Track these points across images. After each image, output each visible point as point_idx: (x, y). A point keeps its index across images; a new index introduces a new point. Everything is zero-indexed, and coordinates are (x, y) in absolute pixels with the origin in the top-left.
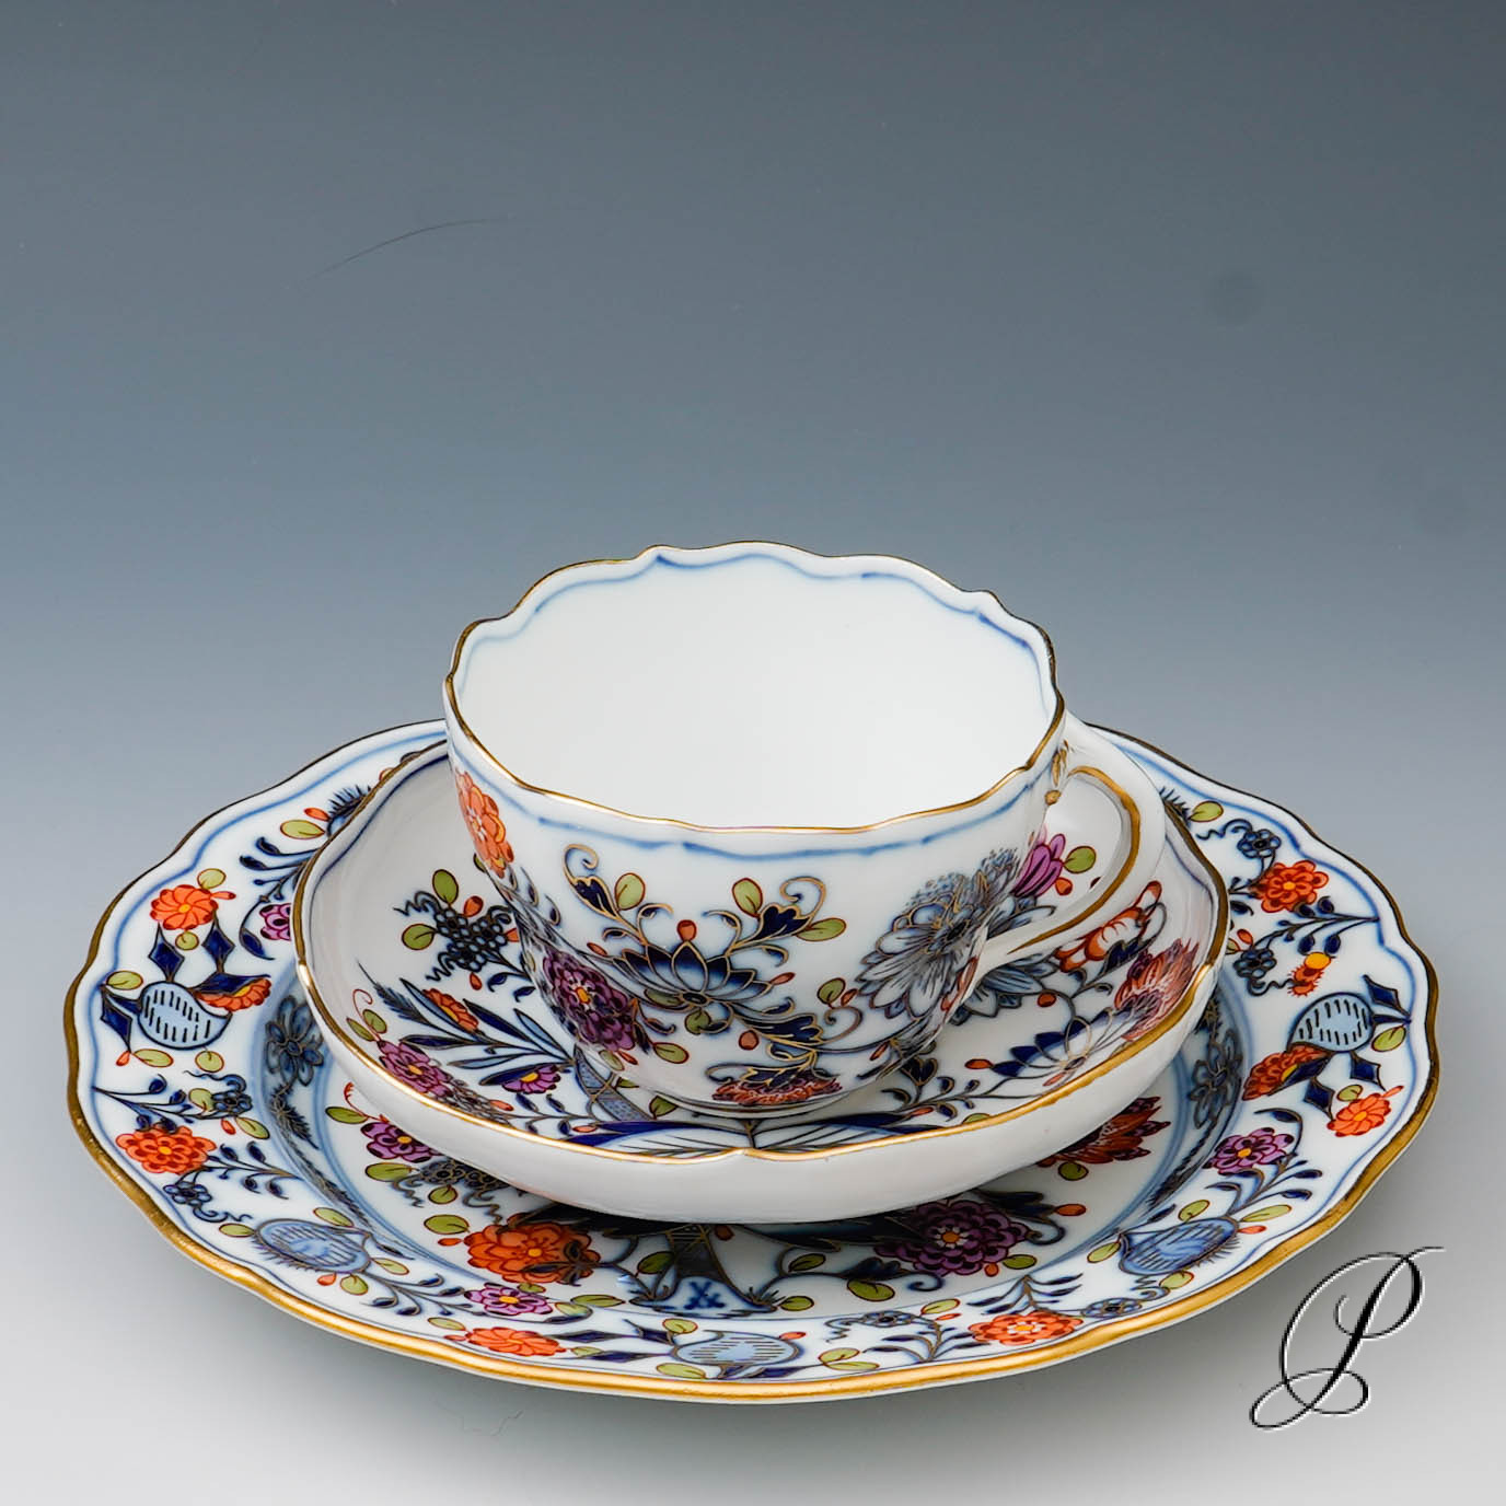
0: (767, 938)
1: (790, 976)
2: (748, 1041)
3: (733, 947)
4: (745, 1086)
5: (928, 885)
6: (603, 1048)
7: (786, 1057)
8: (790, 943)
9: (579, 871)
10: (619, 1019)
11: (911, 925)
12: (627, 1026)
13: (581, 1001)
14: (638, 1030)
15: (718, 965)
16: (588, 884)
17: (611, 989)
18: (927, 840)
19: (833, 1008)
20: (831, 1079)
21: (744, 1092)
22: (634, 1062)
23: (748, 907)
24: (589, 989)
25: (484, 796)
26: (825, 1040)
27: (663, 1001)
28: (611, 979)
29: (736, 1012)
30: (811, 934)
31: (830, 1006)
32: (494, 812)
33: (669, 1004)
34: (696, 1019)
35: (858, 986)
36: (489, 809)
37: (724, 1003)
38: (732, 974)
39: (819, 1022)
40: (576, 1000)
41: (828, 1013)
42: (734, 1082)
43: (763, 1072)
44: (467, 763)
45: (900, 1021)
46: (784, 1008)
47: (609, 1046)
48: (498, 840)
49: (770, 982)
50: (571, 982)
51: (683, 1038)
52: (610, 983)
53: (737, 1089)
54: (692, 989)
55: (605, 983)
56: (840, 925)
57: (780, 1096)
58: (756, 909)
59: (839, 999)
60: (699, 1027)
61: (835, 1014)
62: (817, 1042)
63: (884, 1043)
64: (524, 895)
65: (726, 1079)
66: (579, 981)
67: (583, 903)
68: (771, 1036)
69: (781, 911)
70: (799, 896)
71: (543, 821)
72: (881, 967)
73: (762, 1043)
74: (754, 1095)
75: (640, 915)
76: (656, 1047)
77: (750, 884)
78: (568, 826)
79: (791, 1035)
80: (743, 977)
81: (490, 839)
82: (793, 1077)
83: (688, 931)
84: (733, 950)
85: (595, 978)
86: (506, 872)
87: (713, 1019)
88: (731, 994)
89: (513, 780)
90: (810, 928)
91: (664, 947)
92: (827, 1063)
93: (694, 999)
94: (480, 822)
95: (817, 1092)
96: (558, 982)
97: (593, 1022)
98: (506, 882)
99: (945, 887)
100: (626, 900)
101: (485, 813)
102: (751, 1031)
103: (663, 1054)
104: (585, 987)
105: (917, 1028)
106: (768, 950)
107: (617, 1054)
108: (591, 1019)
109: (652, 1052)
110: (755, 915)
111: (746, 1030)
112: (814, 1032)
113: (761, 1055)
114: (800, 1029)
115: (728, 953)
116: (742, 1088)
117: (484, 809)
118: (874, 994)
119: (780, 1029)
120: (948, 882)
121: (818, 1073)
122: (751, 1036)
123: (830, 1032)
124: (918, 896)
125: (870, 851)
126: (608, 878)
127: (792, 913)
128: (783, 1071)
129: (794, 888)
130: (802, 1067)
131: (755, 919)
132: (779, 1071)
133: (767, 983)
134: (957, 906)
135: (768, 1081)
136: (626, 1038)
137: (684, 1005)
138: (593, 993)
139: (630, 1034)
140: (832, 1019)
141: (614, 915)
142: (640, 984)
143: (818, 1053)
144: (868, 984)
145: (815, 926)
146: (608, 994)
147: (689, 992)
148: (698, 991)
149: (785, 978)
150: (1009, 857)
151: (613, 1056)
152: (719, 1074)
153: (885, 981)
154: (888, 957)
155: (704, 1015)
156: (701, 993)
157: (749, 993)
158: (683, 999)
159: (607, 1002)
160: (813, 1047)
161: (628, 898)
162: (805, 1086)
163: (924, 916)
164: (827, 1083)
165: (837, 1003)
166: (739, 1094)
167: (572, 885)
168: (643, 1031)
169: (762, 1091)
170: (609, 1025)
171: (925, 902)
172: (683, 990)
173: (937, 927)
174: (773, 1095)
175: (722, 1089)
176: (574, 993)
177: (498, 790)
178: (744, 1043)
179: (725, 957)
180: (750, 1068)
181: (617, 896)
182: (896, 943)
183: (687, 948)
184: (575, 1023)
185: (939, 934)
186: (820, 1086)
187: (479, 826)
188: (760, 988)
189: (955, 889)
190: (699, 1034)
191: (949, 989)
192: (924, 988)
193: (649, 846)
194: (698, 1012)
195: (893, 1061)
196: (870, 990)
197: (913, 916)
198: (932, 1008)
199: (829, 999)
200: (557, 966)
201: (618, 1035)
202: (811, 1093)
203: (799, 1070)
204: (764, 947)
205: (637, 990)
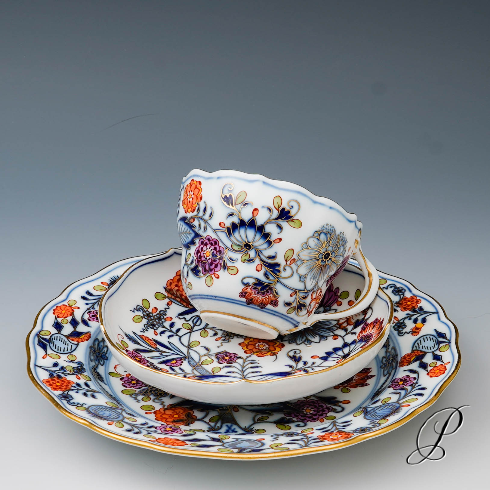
0: (279, 220)
1: (280, 240)
2: (259, 268)
3: (267, 222)
4: (252, 288)
5: (327, 225)
6: (209, 275)
7: (268, 278)
8: (284, 224)
9: (226, 192)
10: (219, 258)
11: (318, 238)
12: (221, 261)
13: (206, 256)
14: (224, 262)
15: (261, 229)
16: (228, 196)
17: (220, 247)
19: (287, 264)
20: (277, 297)
21: (250, 292)
22: (218, 277)
23: (277, 207)
25: (197, 182)
26: (281, 276)
27: (237, 248)
28: (221, 240)
29: (259, 255)
30: (292, 223)
31: (286, 263)
32: (200, 186)
33: (238, 250)
34: (245, 256)
35: (296, 258)
36: (198, 185)
37: (256, 250)
38: (264, 233)
39: (281, 269)
40: (204, 257)
41: (285, 265)
42: (249, 286)
43: (259, 284)
44: (194, 175)
45: (302, 286)
46: (273, 257)
47: (211, 273)
48: (197, 196)
49: (274, 241)
50: (205, 251)
51: (239, 265)
52: (220, 244)
53: (249, 290)
56: (300, 224)
57: (261, 298)
58: (279, 207)
59: (290, 261)
60: (245, 260)
61: (287, 268)
63: (295, 291)
64: (201, 213)
65: (247, 284)
66: (208, 248)
67: (224, 204)
68: (267, 269)
69: (286, 210)
70: (292, 207)
71: (219, 178)
72: (305, 252)
73: (263, 270)
74: (253, 295)
75: (242, 206)
76: (228, 268)
77: (279, 198)
79: (272, 270)
80: (266, 236)
81: (195, 198)
82: (268, 288)
83: (256, 212)
85: (215, 243)
86: (197, 208)
87: (251, 257)
88: (260, 245)
89: (209, 173)
90: (292, 221)
91: (246, 219)
92: (279, 288)
93: (247, 247)
94: (192, 193)
95: (271, 303)
96: (199, 253)
97: (208, 264)
98: (195, 213)
99: (331, 230)
101: (196, 188)
102: (261, 264)
103: (230, 270)
104: (210, 250)
105: (304, 295)
106: (278, 225)
107: (213, 276)
108: (208, 262)
109: (226, 270)
110: (278, 210)
111: (259, 263)
112: (279, 271)
113: (261, 276)
114: (275, 268)
117: (196, 186)
118: (298, 266)
119: (270, 266)
121: (275, 291)
122: (260, 266)
123: (283, 274)
124: (324, 227)
126: (235, 193)
127: (289, 212)
128: (266, 284)
129: (292, 203)
132: (264, 284)
133: (272, 241)
134: (331, 242)
135: (260, 288)
136: (219, 266)
137: (243, 250)
138: (212, 251)
139: (220, 264)
140: (285, 269)
141: (233, 206)
142: (231, 241)
143: (278, 281)
144: (299, 259)
145: (293, 221)
146: (218, 250)
147: (247, 243)
148: (250, 243)
149: (278, 241)
150: (346, 243)
151: (211, 277)
152: (246, 281)
153: (303, 262)
154: (309, 248)
155: (248, 255)
156: (250, 244)
157: (266, 246)
158: (243, 247)
159: (217, 253)
160: (277, 277)
161: (240, 200)
162: (269, 296)
163: (323, 237)
164: (275, 299)
165: (288, 263)
166: (248, 293)
167: (222, 197)
168: (226, 262)
169: (256, 292)
170: (214, 263)
171: (325, 231)
172: (246, 242)
173: (324, 245)
174: (259, 296)
175: (244, 289)
176: (204, 255)
177: (204, 177)
178: (257, 269)
179: (264, 225)
180: (256, 280)
181: (236, 200)
182: (312, 243)
183: (253, 220)
184: (200, 269)
185: (323, 250)
186: (273, 299)
187: (191, 196)
188: (270, 243)
189: (332, 234)
190: (244, 262)
191: (315, 290)
192: (311, 279)
193: (252, 181)
194: (247, 253)
195: (294, 305)
196: (299, 263)
197: (320, 234)
198: (309, 291)
199: (287, 259)
200: (202, 246)
201: (216, 266)
202: (270, 301)
203: (270, 286)
204: (277, 223)
205: (229, 244)
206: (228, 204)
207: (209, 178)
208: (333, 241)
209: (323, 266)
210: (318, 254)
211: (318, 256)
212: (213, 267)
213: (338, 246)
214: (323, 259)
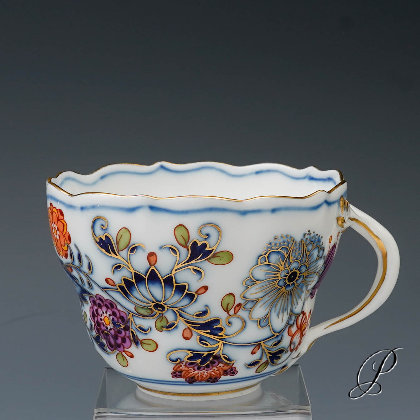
0: (193, 262)
1: (206, 288)
2: (187, 334)
3: (176, 267)
4: (187, 364)
5: (275, 238)
6: (118, 352)
7: (207, 345)
8: (205, 265)
9: (100, 233)
10: (124, 329)
12: (127, 332)
13: (106, 324)
14: (132, 332)
15: (169, 281)
16: (104, 239)
17: (119, 311)
18: (274, 211)
19: (230, 315)
20: (231, 362)
21: (186, 369)
22: (132, 356)
23: (182, 241)
24: (110, 315)
25: (57, 210)
26: (226, 335)
27: (144, 312)
28: (118, 303)
29: (181, 316)
30: (215, 260)
31: (228, 314)
32: (62, 218)
33: (147, 314)
34: (160, 322)
35: (242, 302)
36: (60, 217)
37: (175, 309)
39: (223, 324)
40: (104, 325)
41: (227, 318)
42: (181, 362)
43: (196, 356)
44: (53, 198)
45: (265, 333)
46: (205, 313)
47: (119, 349)
48: (64, 233)
49: (196, 292)
50: (102, 315)
51: (155, 335)
52: (119, 308)
53: (183, 367)
54: (157, 301)
55: (116, 308)
56: (229, 257)
57: (206, 373)
58: (187, 242)
59: (233, 310)
60: (162, 327)
61: (232, 320)
62: (222, 336)
63: (258, 345)
64: (77, 262)
65: (177, 360)
66: (105, 312)
67: (102, 252)
68: (201, 332)
69: (199, 244)
70: (208, 235)
71: (82, 208)
73: (194, 335)
74: (193, 372)
75: (129, 253)
76: (142, 343)
77: (183, 227)
78: (94, 207)
79: (209, 331)
80: (181, 289)
81: (61, 236)
82: (211, 358)
83: (152, 259)
84: (176, 270)
85: (111, 305)
86: (69, 252)
87: (169, 320)
88: (176, 302)
89: (69, 195)
90: (214, 256)
91: (141, 271)
92: (230, 351)
93: (159, 308)
95: (226, 373)
96: (96, 318)
97: (112, 336)
98: (69, 260)
99: (284, 242)
100: (122, 244)
101: (59, 220)
102: (189, 328)
103: (145, 346)
104: (108, 315)
105: (275, 341)
106: (194, 270)
107: (124, 353)
108: (111, 334)
109: (140, 346)
110: (186, 247)
111: (186, 327)
112: (221, 329)
113: (194, 343)
114: (212, 327)
115: (173, 272)
117: (58, 218)
118: (250, 310)
119: (203, 326)
120: (286, 239)
121: (225, 358)
122: (188, 330)
123: (229, 330)
124: (270, 244)
125: (244, 213)
126: (113, 233)
127: (204, 245)
128: (206, 354)
129: (207, 230)
130: (216, 352)
131: (186, 249)
132: (204, 354)
133: (194, 293)
134: (291, 258)
135: (199, 361)
136: (127, 340)
137: (154, 313)
138: (111, 317)
139: (129, 337)
140: (230, 323)
141: (117, 255)
142: (133, 303)
143: (223, 343)
144: (247, 301)
145: (217, 255)
146: (118, 315)
147: (157, 303)
148: (160, 302)
149: (203, 290)
151: (123, 355)
152: (174, 356)
153: (256, 301)
154: (257, 282)
155: (164, 319)
156: (162, 303)
157: (186, 301)
158: (153, 309)
159: (118, 320)
160: (221, 339)
162: (218, 366)
163: (274, 258)
164: (229, 366)
165: (232, 312)
166: (184, 372)
167: (97, 242)
168: (135, 334)
169: (196, 368)
170: (119, 335)
171: (274, 249)
172: (154, 302)
173: (282, 268)
174: (202, 372)
175: (175, 368)
176: (103, 321)
177: (63, 203)
178: (185, 336)
179: (172, 275)
180: (189, 352)
181: (118, 243)
182: (260, 273)
183: (153, 270)
184: (104, 342)
185: (283, 274)
186: (226, 368)
187: (57, 231)
188: (191, 297)
189: (290, 245)
190: (162, 331)
191: (291, 322)
192: (278, 315)
193: (132, 210)
194: (161, 317)
195: (264, 360)
196: (249, 306)
197: (268, 256)
198: (283, 330)
199: (227, 308)
200: (95, 308)
201: (124, 340)
202: (222, 372)
203: (214, 354)
204: (191, 267)
205: (131, 307)
206: (109, 252)
207: (70, 207)
208: (294, 254)
209: (293, 290)
210: (277, 283)
211: (277, 285)
212: (119, 341)
213: (308, 254)
214: (288, 283)
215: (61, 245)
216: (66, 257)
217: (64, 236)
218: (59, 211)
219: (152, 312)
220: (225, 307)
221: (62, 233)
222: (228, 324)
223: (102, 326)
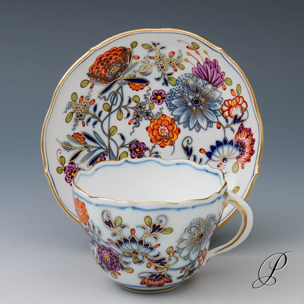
0: (153, 233)
1: (159, 245)
2: (149, 265)
3: (145, 236)
4: (148, 279)
5: (194, 220)
6: (112, 272)
7: (158, 270)
8: (159, 234)
9: (106, 218)
10: (116, 262)
11: (190, 232)
12: (118, 263)
14: (121, 264)
15: (141, 242)
16: (108, 221)
17: (114, 253)
18: (193, 207)
19: (170, 256)
20: (170, 278)
21: (148, 281)
22: (120, 274)
23: (148, 224)
24: (108, 254)
25: (82, 202)
26: (168, 265)
27: (127, 255)
28: (113, 249)
29: (146, 257)
30: (165, 232)
31: (169, 255)
32: (84, 206)
33: (129, 256)
34: (135, 259)
35: (176, 250)
36: (83, 206)
37: (143, 254)
38: (145, 244)
39: (167, 260)
40: (105, 259)
41: (169, 257)
42: (145, 278)
43: (153, 275)
44: (78, 195)
45: (187, 262)
46: (158, 255)
47: (113, 270)
48: (85, 214)
49: (154, 247)
50: (104, 254)
51: (132, 266)
52: (114, 251)
54: (134, 250)
55: (112, 252)
56: (171, 230)
57: (157, 282)
58: (150, 224)
59: (172, 253)
60: (136, 262)
61: (171, 258)
62: (166, 266)
63: (183, 268)
64: (92, 228)
65: (143, 277)
66: (106, 252)
67: (106, 227)
68: (156, 264)
69: (157, 225)
70: (161, 221)
71: (96, 205)
72: (182, 244)
73: (152, 266)
74: (151, 282)
75: (121, 228)
76: (125, 269)
77: (149, 217)
78: (103, 205)
79: (160, 264)
80: (147, 245)
81: (83, 215)
82: (160, 276)
83: (133, 232)
84: (145, 237)
85: (110, 250)
86: (87, 223)
87: (140, 259)
88: (144, 251)
89: (89, 196)
90: (164, 230)
91: (127, 237)
92: (170, 273)
93: (135, 253)
94: (81, 210)
95: (167, 282)
96: (100, 255)
97: (109, 264)
98: (87, 226)
99: (198, 221)
101: (82, 207)
103: (127, 271)
104: (107, 254)
105: (192, 265)
106: (154, 237)
107: (115, 273)
108: (109, 263)
109: (124, 270)
110: (150, 226)
111: (148, 262)
112: (166, 263)
113: (152, 270)
114: (161, 262)
115: (143, 238)
116: (147, 280)
117: (82, 206)
118: (180, 253)
119: (157, 262)
121: (167, 276)
122: (149, 263)
123: (170, 263)
124: (191, 223)
125: (179, 209)
126: (113, 219)
127: (159, 226)
128: (158, 274)
129: (160, 219)
130: (163, 274)
131: (150, 228)
132: (157, 275)
133: (153, 247)
134: (201, 228)
135: (154, 278)
136: (118, 267)
137: (132, 256)
139: (119, 266)
140: (170, 259)
141: (114, 229)
142: (121, 250)
143: (167, 269)
144: (179, 249)
145: (165, 230)
146: (113, 255)
147: (134, 251)
148: (136, 251)
149: (158, 246)
150: (214, 217)
151: (115, 274)
152: (142, 275)
153: (183, 249)
154: (184, 240)
155: (137, 258)
156: (137, 251)
157: (149, 251)
158: (132, 254)
159: (113, 257)
160: (166, 267)
161: (118, 224)
162: (163, 280)
163: (193, 229)
164: (169, 279)
165: (171, 255)
166: (147, 282)
167: (104, 222)
168: (122, 265)
169: (153, 281)
170: (113, 264)
171: (193, 225)
172: (132, 251)
173: (196, 233)
174: (155, 282)
175: (142, 281)
176: (104, 257)
177: (85, 200)
178: (148, 266)
179: (143, 239)
180: (150, 274)
181: (115, 224)
182: (186, 236)
183: (133, 237)
184: (105, 266)
185: (197, 236)
186: (167, 280)
187: (81, 212)
188: (152, 249)
189: (200, 223)
190: (136, 264)
191: (200, 255)
192: (194, 253)
193: (123, 208)
194: (136, 257)
195: (186, 275)
196: (180, 251)
197: (190, 229)
198: (196, 260)
199: (169, 253)
200: (100, 250)
201: (116, 267)
202: (165, 282)
203: (162, 274)
204: (152, 236)
205: (121, 252)
206: (110, 227)
207: (89, 202)
208: (202, 226)
209: (201, 241)
210: (194, 240)
211: (194, 241)
212: (113, 267)
213: (209, 225)
214: (199, 239)
215: (83, 219)
216: (86, 225)
217: (85, 215)
218: (82, 203)
219: (132, 255)
220: (168, 253)
221: (84, 214)
222: (169, 260)
223: (104, 259)
